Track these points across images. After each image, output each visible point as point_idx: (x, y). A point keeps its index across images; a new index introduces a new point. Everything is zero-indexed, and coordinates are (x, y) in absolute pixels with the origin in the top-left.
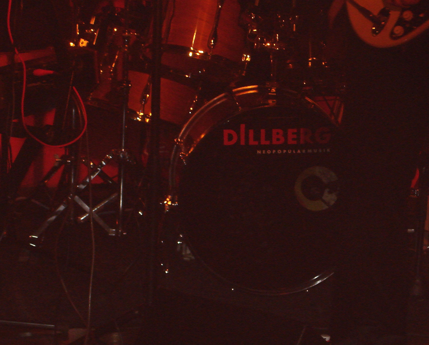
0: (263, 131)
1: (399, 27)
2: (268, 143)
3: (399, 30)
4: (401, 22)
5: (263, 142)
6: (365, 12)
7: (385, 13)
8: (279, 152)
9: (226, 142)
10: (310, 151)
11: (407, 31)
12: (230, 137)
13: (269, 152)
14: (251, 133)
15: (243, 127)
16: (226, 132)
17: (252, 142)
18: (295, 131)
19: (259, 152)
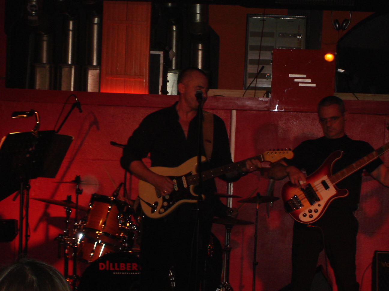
0: (116, 264)
1: (163, 209)
2: (118, 269)
3: (162, 210)
4: (163, 207)
5: (116, 269)
6: (148, 204)
7: (156, 204)
8: (123, 273)
9: (101, 269)
10: (136, 273)
11: (165, 210)
12: (102, 266)
13: (118, 273)
14: (111, 264)
15: (107, 262)
16: (101, 264)
17: (112, 269)
18: (130, 264)
19: (114, 273)
